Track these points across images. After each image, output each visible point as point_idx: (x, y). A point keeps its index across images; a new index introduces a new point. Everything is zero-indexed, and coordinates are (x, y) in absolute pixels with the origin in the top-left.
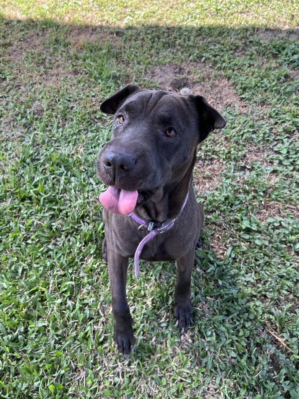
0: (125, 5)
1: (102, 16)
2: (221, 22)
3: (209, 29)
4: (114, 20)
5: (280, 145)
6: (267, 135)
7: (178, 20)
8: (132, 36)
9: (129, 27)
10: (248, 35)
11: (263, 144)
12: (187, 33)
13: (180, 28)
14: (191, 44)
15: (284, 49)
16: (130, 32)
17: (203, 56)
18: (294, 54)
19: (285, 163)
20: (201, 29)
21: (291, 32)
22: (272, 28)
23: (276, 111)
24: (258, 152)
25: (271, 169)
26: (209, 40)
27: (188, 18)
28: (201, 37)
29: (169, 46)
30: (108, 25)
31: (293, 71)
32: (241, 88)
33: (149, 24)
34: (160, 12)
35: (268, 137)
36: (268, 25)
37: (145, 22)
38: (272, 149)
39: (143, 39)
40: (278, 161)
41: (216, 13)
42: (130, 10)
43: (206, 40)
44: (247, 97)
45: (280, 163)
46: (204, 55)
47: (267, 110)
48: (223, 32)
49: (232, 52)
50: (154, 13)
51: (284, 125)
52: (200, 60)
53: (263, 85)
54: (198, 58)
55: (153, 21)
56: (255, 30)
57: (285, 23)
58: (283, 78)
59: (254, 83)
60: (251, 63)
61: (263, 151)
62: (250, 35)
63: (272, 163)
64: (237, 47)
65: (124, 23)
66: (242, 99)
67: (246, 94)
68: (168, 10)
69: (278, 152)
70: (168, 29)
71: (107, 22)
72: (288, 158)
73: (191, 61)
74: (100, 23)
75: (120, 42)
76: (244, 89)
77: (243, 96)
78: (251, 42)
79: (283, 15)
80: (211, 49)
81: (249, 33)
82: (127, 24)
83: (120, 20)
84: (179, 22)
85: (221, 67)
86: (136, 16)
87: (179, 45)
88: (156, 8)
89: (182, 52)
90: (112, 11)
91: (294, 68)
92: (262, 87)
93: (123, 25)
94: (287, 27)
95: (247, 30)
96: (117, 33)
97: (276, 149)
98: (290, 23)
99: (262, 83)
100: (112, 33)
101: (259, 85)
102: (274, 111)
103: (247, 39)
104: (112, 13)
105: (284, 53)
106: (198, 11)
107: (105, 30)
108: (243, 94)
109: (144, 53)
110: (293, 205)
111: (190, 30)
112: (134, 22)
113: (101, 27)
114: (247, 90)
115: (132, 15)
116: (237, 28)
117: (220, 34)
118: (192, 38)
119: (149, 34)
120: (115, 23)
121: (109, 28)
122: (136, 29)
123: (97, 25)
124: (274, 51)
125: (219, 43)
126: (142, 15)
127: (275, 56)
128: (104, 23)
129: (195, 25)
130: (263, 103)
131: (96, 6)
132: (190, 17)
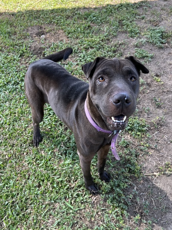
0: (18, 2)
1: (6, 7)
2: (63, 6)
3: (57, 10)
4: (12, 9)
5: (81, 54)
6: (76, 51)
7: (43, 7)
8: (19, 15)
9: (19, 12)
10: (75, 11)
11: (74, 54)
12: (45, 12)
13: (43, 10)
14: (47, 16)
15: (90, 15)
17: (52, 21)
18: (94, 17)
20: (53, 10)
21: (95, 9)
22: (87, 7)
23: (82, 41)
24: (71, 58)
25: (76, 63)
26: (56, 14)
27: (48, 6)
29: (37, 18)
30: (8, 11)
31: (93, 25)
32: (68, 33)
33: (29, 10)
34: (34, 4)
36: (85, 6)
37: (26, 9)
38: (78, 56)
39: (25, 16)
41: (61, 3)
42: (20, 4)
43: (54, 14)
44: (70, 36)
45: (80, 61)
47: (78, 41)
48: (63, 10)
49: (66, 18)
50: (31, 4)
51: (84, 46)
52: (51, 23)
53: (78, 31)
55: (30, 8)
56: (79, 9)
57: (94, 5)
58: (87, 27)
59: (73, 30)
60: (75, 22)
61: (74, 57)
63: (77, 61)
64: (69, 16)
65: (16, 10)
66: (68, 37)
68: (38, 3)
69: (80, 57)
70: (37, 11)
72: (84, 58)
73: (47, 24)
74: (4, 11)
75: (13, 18)
78: (76, 14)
80: (56, 18)
85: (60, 25)
86: (22, 7)
87: (42, 18)
89: (43, 21)
90: (11, 5)
91: (93, 23)
95: (75, 9)
96: (13, 15)
98: (96, 5)
100: (10, 15)
101: (76, 31)
105: (90, 17)
106: (53, 2)
107: (7, 14)
108: (68, 35)
109: (24, 22)
111: (47, 11)
112: (21, 9)
113: (5, 13)
114: (70, 33)
116: (71, 8)
117: (61, 11)
118: (48, 14)
119: (27, 14)
121: (9, 13)
122: (22, 12)
124: (85, 17)
125: (61, 15)
126: (25, 6)
127: (86, 19)
128: (6, 11)
129: (51, 9)
130: (77, 38)
131: (3, 3)
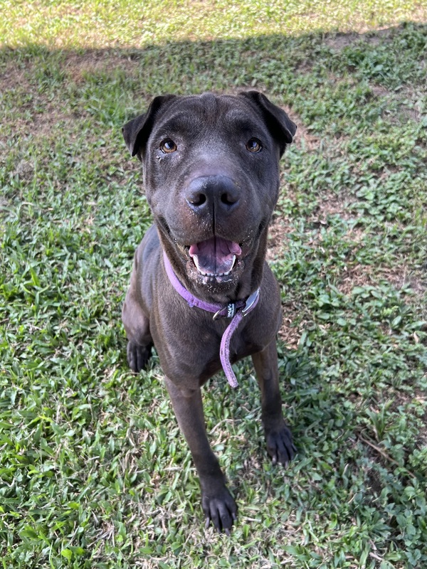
0: (141, 16)
1: (110, 34)
2: (276, 28)
3: (260, 40)
4: (128, 38)
5: (364, 188)
6: (346, 177)
7: (216, 31)
8: (153, 58)
9: (149, 47)
10: (313, 44)
11: (342, 189)
12: (228, 48)
13: (220, 42)
14: (236, 62)
15: (362, 58)
16: (150, 53)
17: (253, 78)
18: (376, 64)
19: (373, 211)
20: (248, 41)
21: (371, 36)
22: (346, 32)
23: (357, 144)
24: (335, 201)
25: (353, 222)
26: (261, 55)
27: (230, 28)
28: (249, 52)
29: (206, 68)
30: (119, 46)
31: (377, 88)
32: (307, 116)
33: (177, 39)
34: (190, 22)
35: (348, 179)
36: (340, 29)
37: (170, 38)
38: (354, 195)
39: (169, 62)
40: (363, 211)
41: (268, 18)
42: (148, 23)
43: (255, 56)
44: (317, 128)
45: (367, 213)
46: (255, 75)
47: (345, 143)
48: (279, 42)
49: (292, 68)
50: (182, 24)
51: (368, 161)
52: (250, 84)
53: (338, 110)
54: (246, 80)
55: (181, 35)
56: (323, 36)
57: (363, 24)
58: (363, 98)
59: (324, 108)
60: (320, 81)
61: (343, 199)
62: (316, 44)
63: (355, 213)
64: (300, 62)
65: (141, 41)
66: (310, 131)
67: (315, 123)
68: (201, 19)
69: (363, 199)
70: (203, 44)
71: (118, 41)
72: (376, 205)
73: (237, 86)
74: (107, 44)
75: (136, 69)
76: (312, 118)
77: (311, 127)
78: (318, 53)
79: (359, 13)
80: (264, 68)
81: (314, 41)
82: (145, 42)
83: (137, 37)
84: (219, 34)
85: (278, 90)
86: (158, 31)
87: (220, 65)
88: (185, 18)
89: (224, 75)
90: (124, 26)
91: (377, 84)
92: (337, 113)
93: (140, 44)
94: (366, 29)
95: (311, 37)
96: (133, 57)
97: (359, 194)
98: (368, 24)
99: (336, 107)
100: (125, 57)
101: (331, 109)
102: (354, 144)
103: (313, 49)
104: (123, 29)
105: (363, 63)
106: (243, 17)
107: (115, 54)
108: (310, 124)
109: (172, 80)
110: (386, 267)
111: (233, 43)
112: (156, 39)
113: (109, 49)
114: (316, 118)
115: (152, 30)
116: (298, 35)
117: (275, 46)
118: (237, 54)
119: (176, 54)
120: (128, 43)
121: (120, 50)
122: (159, 48)
123: (103, 47)
124: (350, 63)
125: (274, 58)
126: (166, 28)
127: (352, 69)
128: (113, 44)
129: (240, 36)
130: (339, 134)
131: (100, 21)
132: (233, 25)
